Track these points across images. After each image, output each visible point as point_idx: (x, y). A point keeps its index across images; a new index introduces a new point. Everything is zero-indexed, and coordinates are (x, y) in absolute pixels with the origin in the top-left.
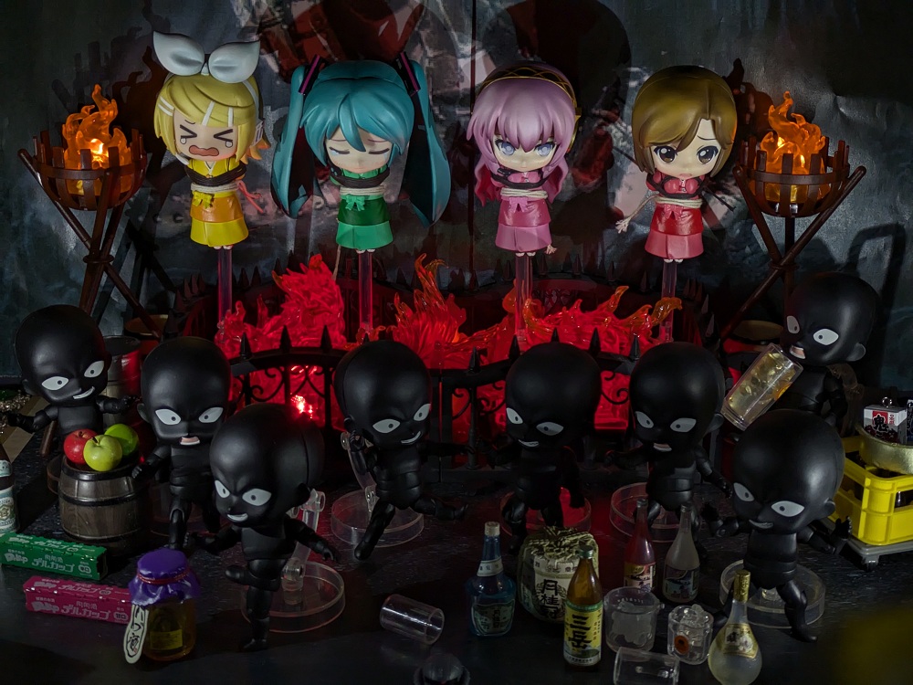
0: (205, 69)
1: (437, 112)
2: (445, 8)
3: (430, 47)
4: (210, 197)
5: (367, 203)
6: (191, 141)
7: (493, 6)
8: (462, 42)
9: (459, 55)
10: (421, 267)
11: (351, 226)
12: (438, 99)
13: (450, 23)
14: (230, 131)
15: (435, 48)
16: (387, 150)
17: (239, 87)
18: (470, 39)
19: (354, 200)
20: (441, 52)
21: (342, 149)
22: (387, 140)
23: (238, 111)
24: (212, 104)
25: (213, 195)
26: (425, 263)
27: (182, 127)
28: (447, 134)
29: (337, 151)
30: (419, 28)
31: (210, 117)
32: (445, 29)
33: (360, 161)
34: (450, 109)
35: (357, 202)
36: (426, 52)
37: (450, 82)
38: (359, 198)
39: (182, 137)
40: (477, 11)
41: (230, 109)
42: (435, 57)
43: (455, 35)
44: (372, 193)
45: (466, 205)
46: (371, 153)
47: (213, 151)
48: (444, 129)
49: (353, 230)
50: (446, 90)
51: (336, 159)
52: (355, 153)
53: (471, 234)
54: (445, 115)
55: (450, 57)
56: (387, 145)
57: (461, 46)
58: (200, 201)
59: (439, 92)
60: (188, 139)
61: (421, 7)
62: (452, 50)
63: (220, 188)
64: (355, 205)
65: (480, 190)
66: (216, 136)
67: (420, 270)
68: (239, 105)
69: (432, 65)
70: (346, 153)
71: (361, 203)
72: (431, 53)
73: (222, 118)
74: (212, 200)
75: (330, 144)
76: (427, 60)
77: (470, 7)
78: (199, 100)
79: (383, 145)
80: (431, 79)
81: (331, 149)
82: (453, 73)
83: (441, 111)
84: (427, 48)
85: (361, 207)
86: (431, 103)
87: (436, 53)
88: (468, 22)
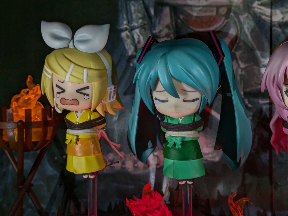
0: (71, 44)
1: (247, 102)
2: (251, 37)
3: (242, 62)
4: (75, 137)
5: (184, 142)
6: (62, 95)
7: (284, 32)
8: (263, 57)
9: (261, 65)
10: (232, 202)
11: (172, 161)
12: (247, 94)
13: (255, 46)
14: (87, 88)
15: (245, 62)
16: (197, 99)
17: (94, 56)
18: (269, 55)
19: (174, 140)
20: (249, 65)
21: (163, 98)
22: (197, 90)
23: (91, 72)
24: (73, 65)
25: (78, 136)
26: (235, 199)
27: (57, 86)
28: (253, 116)
29: (160, 100)
30: (235, 50)
31: (71, 75)
32: (252, 50)
33: (176, 106)
34: (256, 100)
35: (176, 141)
36: (239, 65)
37: (255, 83)
38: (177, 139)
39: (58, 93)
40: (273, 36)
41: (85, 70)
42: (246, 68)
43: (258, 53)
44: (188, 135)
45: (268, 164)
46: (185, 101)
47: (76, 102)
48: (251, 114)
49: (174, 163)
50: (253, 88)
51: (161, 107)
52: (172, 100)
53: (271, 184)
54: (252, 104)
55: (255, 67)
56: (197, 95)
57: (262, 60)
58: (70, 140)
59: (248, 90)
60: (61, 94)
61: (236, 37)
62: (256, 62)
63: (83, 131)
64: (175, 144)
65: (275, 141)
66: (78, 91)
67: (231, 204)
68: (92, 67)
69: (243, 73)
70: (166, 101)
71: (179, 142)
72: (242, 66)
73: (79, 76)
74: (78, 139)
75: (155, 95)
76: (240, 70)
77: (268, 35)
78: (64, 63)
79: (194, 95)
80: (242, 81)
81: (156, 99)
82: (257, 77)
83: (250, 102)
84: (240, 62)
85: (179, 146)
86: (243, 97)
87: (246, 65)
88: (267, 45)
